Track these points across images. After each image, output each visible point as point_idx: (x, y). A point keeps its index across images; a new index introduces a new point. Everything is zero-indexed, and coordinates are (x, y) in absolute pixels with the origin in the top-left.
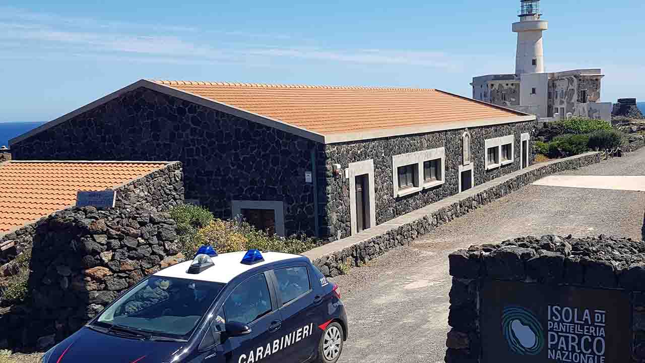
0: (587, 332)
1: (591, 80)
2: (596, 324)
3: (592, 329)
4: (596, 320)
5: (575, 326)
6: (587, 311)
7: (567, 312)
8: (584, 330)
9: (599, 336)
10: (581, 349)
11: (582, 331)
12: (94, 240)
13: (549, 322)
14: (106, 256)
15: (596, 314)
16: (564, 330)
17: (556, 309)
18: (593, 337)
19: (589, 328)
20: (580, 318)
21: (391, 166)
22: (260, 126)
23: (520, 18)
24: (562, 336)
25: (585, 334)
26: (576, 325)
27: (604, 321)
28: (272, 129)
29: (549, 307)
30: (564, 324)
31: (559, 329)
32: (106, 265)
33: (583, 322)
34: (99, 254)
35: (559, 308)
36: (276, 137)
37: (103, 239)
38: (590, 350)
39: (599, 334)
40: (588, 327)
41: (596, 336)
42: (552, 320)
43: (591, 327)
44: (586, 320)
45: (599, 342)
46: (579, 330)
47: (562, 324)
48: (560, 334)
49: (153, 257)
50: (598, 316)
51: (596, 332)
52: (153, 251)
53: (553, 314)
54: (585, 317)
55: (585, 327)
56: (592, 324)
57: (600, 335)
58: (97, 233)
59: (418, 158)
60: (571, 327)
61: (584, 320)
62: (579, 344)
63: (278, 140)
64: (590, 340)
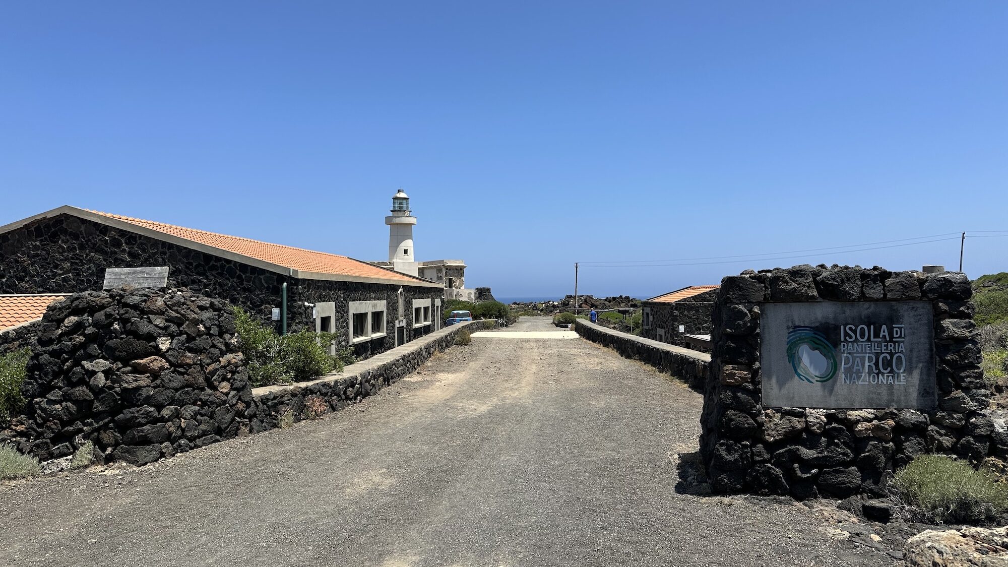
0: (885, 350)
1: (456, 269)
2: (894, 340)
3: (891, 346)
4: (895, 336)
5: (871, 344)
6: (884, 327)
7: (862, 330)
8: (881, 348)
9: (898, 353)
10: (879, 370)
11: (880, 349)
12: (150, 322)
13: (842, 344)
14: (164, 344)
15: (895, 329)
16: (860, 351)
17: (850, 329)
18: (892, 355)
19: (888, 345)
20: (877, 335)
21: (347, 312)
22: (218, 259)
23: (392, 212)
24: (857, 357)
25: (883, 351)
26: (873, 344)
27: (903, 336)
28: (233, 263)
29: (842, 327)
30: (859, 343)
31: (854, 350)
32: (163, 355)
33: (880, 340)
34: (155, 339)
35: (854, 328)
36: (238, 271)
37: (159, 321)
38: (889, 369)
39: (898, 350)
40: (886, 344)
41: (896, 353)
42: (845, 340)
43: (889, 344)
44: (884, 336)
45: (899, 358)
46: (876, 348)
47: (857, 344)
48: (855, 355)
49: (213, 350)
50: (897, 331)
51: (894, 348)
52: (213, 343)
53: (846, 334)
54: (882, 334)
55: (883, 344)
56: (891, 341)
57: (900, 351)
58: (152, 312)
59: (367, 307)
60: (867, 346)
61: (881, 336)
62: (877, 364)
63: (240, 274)
64: (889, 358)
